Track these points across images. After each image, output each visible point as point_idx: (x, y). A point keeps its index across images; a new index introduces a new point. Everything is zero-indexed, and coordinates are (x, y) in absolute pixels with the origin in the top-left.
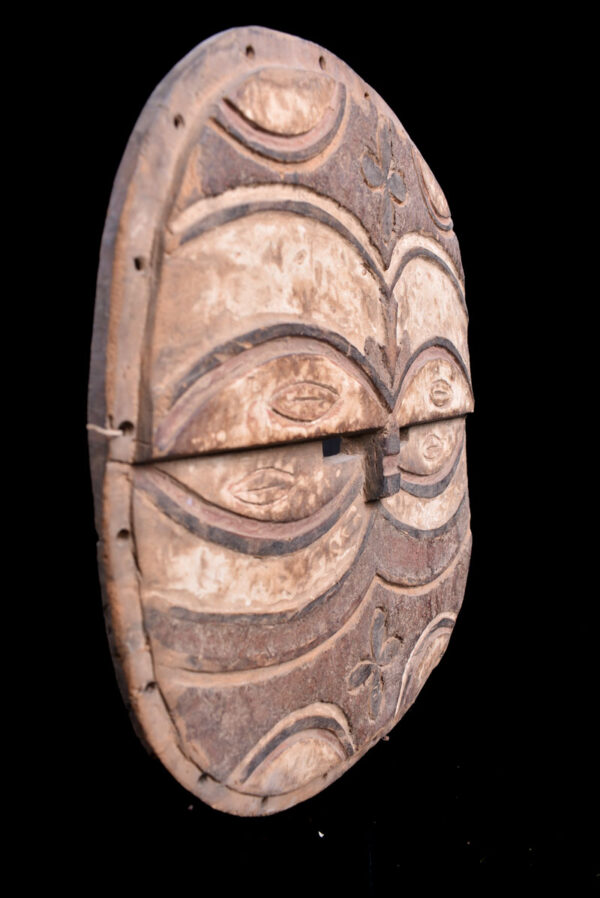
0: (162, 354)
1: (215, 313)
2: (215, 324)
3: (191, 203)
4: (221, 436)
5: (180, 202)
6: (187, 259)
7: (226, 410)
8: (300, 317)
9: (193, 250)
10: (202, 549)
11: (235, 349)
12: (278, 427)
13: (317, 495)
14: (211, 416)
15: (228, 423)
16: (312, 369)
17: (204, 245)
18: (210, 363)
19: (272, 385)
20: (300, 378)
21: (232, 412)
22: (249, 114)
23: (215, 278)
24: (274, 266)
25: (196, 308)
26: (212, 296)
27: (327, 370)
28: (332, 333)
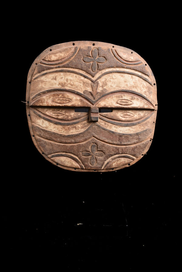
0: (32, 93)
1: (41, 88)
2: (40, 89)
3: (35, 74)
4: (41, 104)
5: (34, 75)
6: (35, 81)
7: (42, 101)
8: (61, 87)
9: (36, 80)
10: (42, 120)
11: (44, 93)
12: (53, 104)
13: (71, 117)
14: (39, 101)
15: (42, 102)
16: (63, 95)
17: (39, 79)
18: (39, 95)
19: (52, 98)
20: (60, 97)
21: (43, 101)
22: (47, 60)
23: (40, 83)
24: (54, 80)
25: (37, 87)
26: (40, 86)
27: (67, 96)
28: (70, 90)
